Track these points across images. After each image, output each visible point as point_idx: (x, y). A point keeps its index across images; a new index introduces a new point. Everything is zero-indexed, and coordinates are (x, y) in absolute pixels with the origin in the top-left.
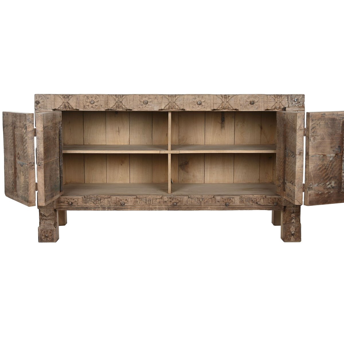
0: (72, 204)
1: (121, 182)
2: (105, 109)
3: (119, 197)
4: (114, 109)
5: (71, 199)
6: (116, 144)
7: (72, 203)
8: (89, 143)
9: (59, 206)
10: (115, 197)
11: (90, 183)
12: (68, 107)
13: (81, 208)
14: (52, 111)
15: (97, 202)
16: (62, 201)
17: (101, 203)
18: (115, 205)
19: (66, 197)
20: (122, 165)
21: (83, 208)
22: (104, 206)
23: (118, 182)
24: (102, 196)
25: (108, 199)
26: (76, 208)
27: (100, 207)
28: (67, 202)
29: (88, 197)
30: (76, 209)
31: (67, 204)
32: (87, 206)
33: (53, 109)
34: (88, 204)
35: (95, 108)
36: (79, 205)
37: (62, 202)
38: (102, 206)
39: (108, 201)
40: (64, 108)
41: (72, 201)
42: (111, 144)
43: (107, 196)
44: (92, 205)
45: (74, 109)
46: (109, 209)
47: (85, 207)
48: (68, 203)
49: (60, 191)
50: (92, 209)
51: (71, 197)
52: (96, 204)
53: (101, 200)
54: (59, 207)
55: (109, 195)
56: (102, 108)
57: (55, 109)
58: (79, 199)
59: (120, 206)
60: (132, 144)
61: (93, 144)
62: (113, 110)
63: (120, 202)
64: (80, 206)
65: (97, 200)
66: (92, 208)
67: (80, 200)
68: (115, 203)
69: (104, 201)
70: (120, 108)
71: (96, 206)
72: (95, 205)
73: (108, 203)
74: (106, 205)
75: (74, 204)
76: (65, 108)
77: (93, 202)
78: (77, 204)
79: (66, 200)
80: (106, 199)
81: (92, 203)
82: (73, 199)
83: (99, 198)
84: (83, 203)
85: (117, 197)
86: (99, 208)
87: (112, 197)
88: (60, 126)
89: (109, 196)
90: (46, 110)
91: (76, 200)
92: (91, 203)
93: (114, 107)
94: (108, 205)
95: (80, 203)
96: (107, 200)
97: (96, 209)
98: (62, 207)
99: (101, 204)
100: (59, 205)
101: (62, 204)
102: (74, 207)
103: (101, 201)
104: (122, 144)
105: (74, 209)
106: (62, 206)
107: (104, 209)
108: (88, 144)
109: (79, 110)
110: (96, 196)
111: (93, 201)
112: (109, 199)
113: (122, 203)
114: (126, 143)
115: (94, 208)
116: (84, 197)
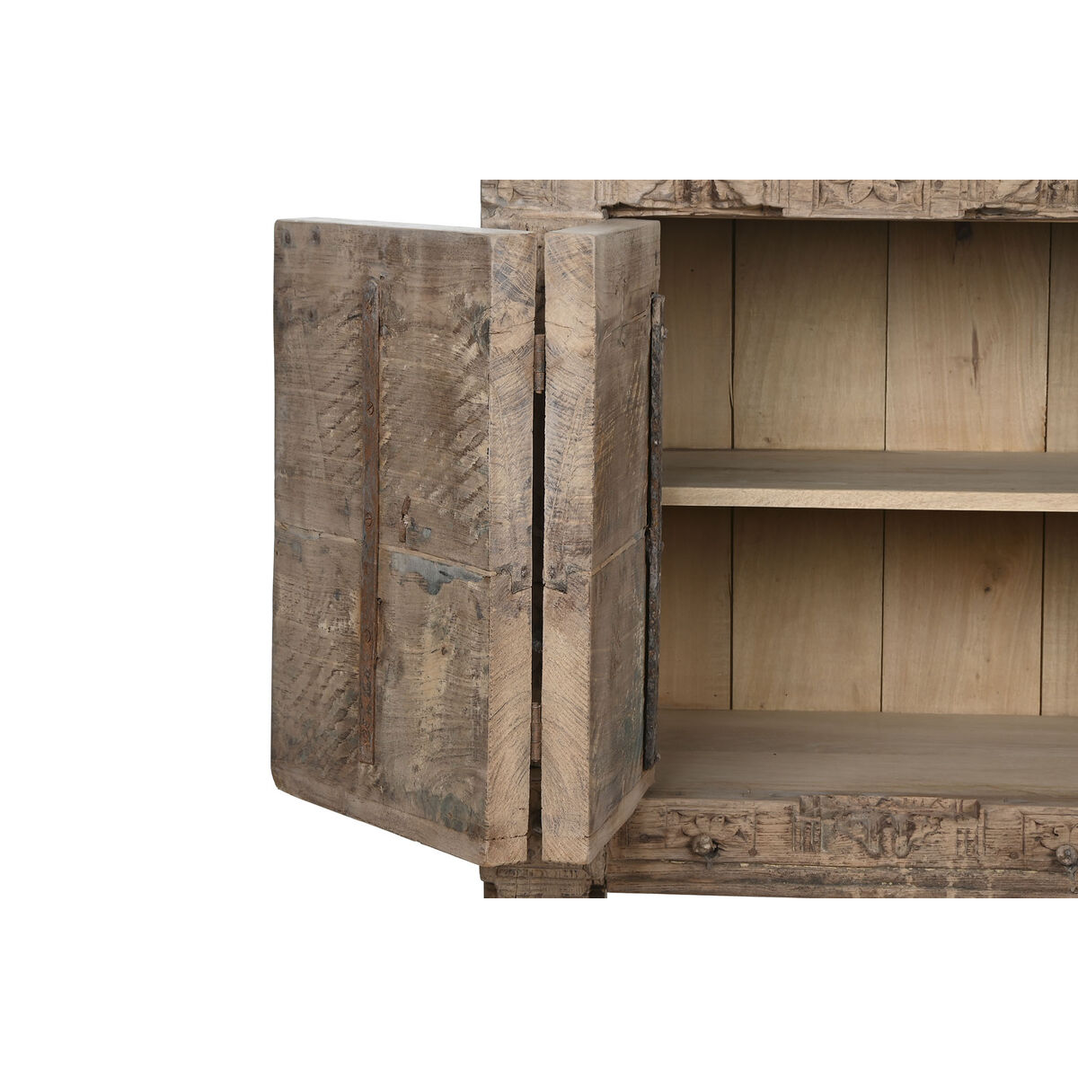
0: (714, 852)
1: (980, 707)
2: (965, 206)
3: (1040, 809)
4: (1024, 208)
5: (711, 817)
6: (952, 446)
7: (717, 847)
8: (768, 440)
9: (629, 861)
10: (1013, 810)
11: (771, 707)
12: (704, 193)
13: (775, 881)
14: (599, 215)
15: (888, 844)
16: (650, 832)
17: (912, 846)
18: (1010, 862)
19: (678, 801)
20: (987, 590)
21: (791, 881)
22: (938, 873)
23: (958, 708)
24: (919, 799)
25: (963, 825)
26: (743, 881)
27: (910, 879)
28: (684, 840)
29: (824, 810)
30: (738, 887)
31: (684, 854)
32: (816, 871)
33: (610, 202)
34: (824, 857)
35: (894, 199)
36: (760, 857)
37: (648, 838)
38: (918, 868)
39: (962, 837)
40: (675, 202)
41: (717, 831)
42: (922, 444)
43: (949, 802)
44: (854, 859)
45: (745, 207)
46: (970, 887)
47: (803, 874)
48: (689, 846)
49: (646, 765)
50: (852, 889)
51: (710, 802)
52: (877, 856)
53: (912, 827)
54: (626, 870)
55: (963, 798)
56: (945, 203)
57: (621, 206)
58: (764, 819)
59: (1044, 876)
60: (1062, 449)
61: (797, 446)
62: (1012, 216)
63: (1048, 842)
64: (771, 869)
65: (887, 832)
66: (849, 882)
67: (774, 828)
68: (1013, 855)
69: (933, 839)
70: (1063, 199)
71: (878, 873)
72: (874, 862)
73: (963, 848)
74: (950, 864)
75: (729, 853)
76: (687, 198)
77: (859, 842)
78: (753, 852)
79: (675, 823)
80: (949, 827)
81: (856, 848)
82: (727, 821)
83: (900, 816)
84: (789, 843)
85: (1025, 809)
86: (903, 882)
87: (992, 809)
88: (657, 318)
89: (967, 803)
90: (558, 214)
91: (745, 826)
92: (848, 850)
93: (1022, 194)
94: (964, 863)
95: (774, 845)
96: (959, 832)
97: (880, 890)
98: (648, 869)
99: (915, 856)
100: (627, 854)
101: (648, 851)
102: (731, 873)
103: (916, 835)
104: (997, 447)
105: (730, 887)
106: (648, 861)
107: (933, 887)
108: (760, 444)
109: (785, 214)
110: (873, 800)
111: (858, 832)
112: (973, 826)
113: (1060, 854)
114: (1024, 442)
115: (865, 883)
116: (797, 808)
